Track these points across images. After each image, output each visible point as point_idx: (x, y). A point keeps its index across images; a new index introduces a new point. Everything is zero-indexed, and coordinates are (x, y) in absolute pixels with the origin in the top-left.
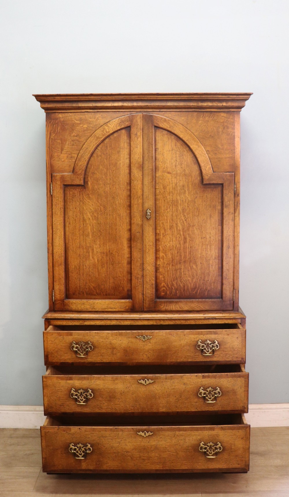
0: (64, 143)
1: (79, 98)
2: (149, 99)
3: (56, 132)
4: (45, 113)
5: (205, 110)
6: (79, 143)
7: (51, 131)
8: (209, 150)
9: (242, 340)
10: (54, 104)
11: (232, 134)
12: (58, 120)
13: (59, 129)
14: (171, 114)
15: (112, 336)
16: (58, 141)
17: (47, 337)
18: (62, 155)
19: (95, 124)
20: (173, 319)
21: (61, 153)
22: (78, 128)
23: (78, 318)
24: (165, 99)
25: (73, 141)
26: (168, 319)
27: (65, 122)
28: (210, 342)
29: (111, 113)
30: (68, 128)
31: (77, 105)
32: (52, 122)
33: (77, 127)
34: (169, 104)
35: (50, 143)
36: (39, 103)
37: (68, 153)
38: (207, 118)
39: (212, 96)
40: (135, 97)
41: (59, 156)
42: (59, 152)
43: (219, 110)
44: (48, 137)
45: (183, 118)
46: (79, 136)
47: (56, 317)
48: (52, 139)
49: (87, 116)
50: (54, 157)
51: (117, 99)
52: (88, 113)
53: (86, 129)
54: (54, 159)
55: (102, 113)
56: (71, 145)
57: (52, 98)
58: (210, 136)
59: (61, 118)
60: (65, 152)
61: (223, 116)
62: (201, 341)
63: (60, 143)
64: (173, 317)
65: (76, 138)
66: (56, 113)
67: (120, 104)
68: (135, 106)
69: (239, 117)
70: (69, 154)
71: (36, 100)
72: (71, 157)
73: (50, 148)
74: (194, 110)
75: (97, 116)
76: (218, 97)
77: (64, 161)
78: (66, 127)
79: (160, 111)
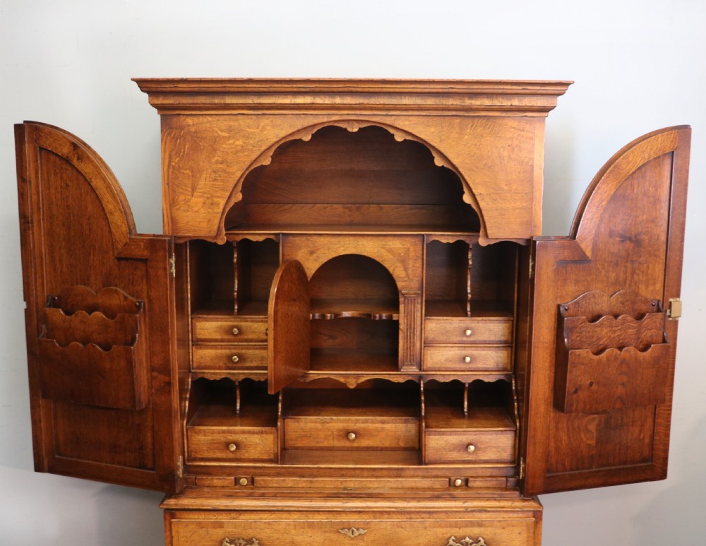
0: (198, 176)
1: (225, 87)
2: (365, 90)
3: (181, 154)
4: (159, 116)
5: (477, 114)
6: (226, 175)
7: (171, 151)
8: (482, 192)
9: (528, 537)
10: (176, 98)
11: (527, 162)
12: (186, 130)
13: (188, 148)
14: (410, 121)
15: (295, 529)
16: (186, 172)
17: (177, 531)
18: (194, 200)
19: (257, 139)
20: (406, 512)
21: (192, 195)
22: (224, 146)
23: (227, 508)
24: (397, 90)
25: (214, 172)
26: (398, 512)
27: (199, 135)
28: (471, 541)
29: (290, 116)
30: (205, 146)
31: (222, 102)
32: (172, 135)
33: (222, 144)
34: (407, 101)
35: (170, 176)
36: (146, 96)
37: (205, 195)
38: (479, 130)
39: (492, 87)
40: (338, 86)
41: (189, 200)
42: (187, 192)
43: (504, 114)
44: (166, 164)
45: (432, 130)
46: (227, 163)
47: (184, 505)
48: (174, 167)
49: (241, 122)
50: (178, 204)
51: (302, 90)
52: (244, 116)
53: (240, 148)
54: (177, 207)
55: (272, 116)
56: (211, 179)
57: (172, 86)
58: (485, 165)
59: (189, 125)
60: (200, 194)
61: (511, 127)
62: (454, 538)
63: (189, 176)
64: (405, 508)
65: (221, 166)
66: (182, 116)
67: (308, 100)
68: (339, 104)
69: (544, 129)
70: (208, 198)
71: (139, 89)
72: (212, 204)
73: (170, 185)
74: (454, 113)
75: (262, 124)
76: (504, 89)
77: (197, 212)
78: (201, 144)
79: (387, 115)
